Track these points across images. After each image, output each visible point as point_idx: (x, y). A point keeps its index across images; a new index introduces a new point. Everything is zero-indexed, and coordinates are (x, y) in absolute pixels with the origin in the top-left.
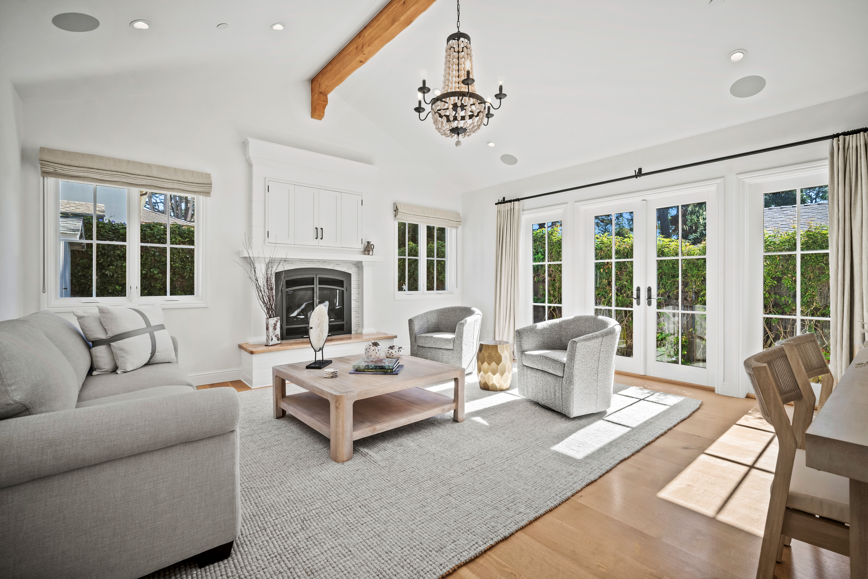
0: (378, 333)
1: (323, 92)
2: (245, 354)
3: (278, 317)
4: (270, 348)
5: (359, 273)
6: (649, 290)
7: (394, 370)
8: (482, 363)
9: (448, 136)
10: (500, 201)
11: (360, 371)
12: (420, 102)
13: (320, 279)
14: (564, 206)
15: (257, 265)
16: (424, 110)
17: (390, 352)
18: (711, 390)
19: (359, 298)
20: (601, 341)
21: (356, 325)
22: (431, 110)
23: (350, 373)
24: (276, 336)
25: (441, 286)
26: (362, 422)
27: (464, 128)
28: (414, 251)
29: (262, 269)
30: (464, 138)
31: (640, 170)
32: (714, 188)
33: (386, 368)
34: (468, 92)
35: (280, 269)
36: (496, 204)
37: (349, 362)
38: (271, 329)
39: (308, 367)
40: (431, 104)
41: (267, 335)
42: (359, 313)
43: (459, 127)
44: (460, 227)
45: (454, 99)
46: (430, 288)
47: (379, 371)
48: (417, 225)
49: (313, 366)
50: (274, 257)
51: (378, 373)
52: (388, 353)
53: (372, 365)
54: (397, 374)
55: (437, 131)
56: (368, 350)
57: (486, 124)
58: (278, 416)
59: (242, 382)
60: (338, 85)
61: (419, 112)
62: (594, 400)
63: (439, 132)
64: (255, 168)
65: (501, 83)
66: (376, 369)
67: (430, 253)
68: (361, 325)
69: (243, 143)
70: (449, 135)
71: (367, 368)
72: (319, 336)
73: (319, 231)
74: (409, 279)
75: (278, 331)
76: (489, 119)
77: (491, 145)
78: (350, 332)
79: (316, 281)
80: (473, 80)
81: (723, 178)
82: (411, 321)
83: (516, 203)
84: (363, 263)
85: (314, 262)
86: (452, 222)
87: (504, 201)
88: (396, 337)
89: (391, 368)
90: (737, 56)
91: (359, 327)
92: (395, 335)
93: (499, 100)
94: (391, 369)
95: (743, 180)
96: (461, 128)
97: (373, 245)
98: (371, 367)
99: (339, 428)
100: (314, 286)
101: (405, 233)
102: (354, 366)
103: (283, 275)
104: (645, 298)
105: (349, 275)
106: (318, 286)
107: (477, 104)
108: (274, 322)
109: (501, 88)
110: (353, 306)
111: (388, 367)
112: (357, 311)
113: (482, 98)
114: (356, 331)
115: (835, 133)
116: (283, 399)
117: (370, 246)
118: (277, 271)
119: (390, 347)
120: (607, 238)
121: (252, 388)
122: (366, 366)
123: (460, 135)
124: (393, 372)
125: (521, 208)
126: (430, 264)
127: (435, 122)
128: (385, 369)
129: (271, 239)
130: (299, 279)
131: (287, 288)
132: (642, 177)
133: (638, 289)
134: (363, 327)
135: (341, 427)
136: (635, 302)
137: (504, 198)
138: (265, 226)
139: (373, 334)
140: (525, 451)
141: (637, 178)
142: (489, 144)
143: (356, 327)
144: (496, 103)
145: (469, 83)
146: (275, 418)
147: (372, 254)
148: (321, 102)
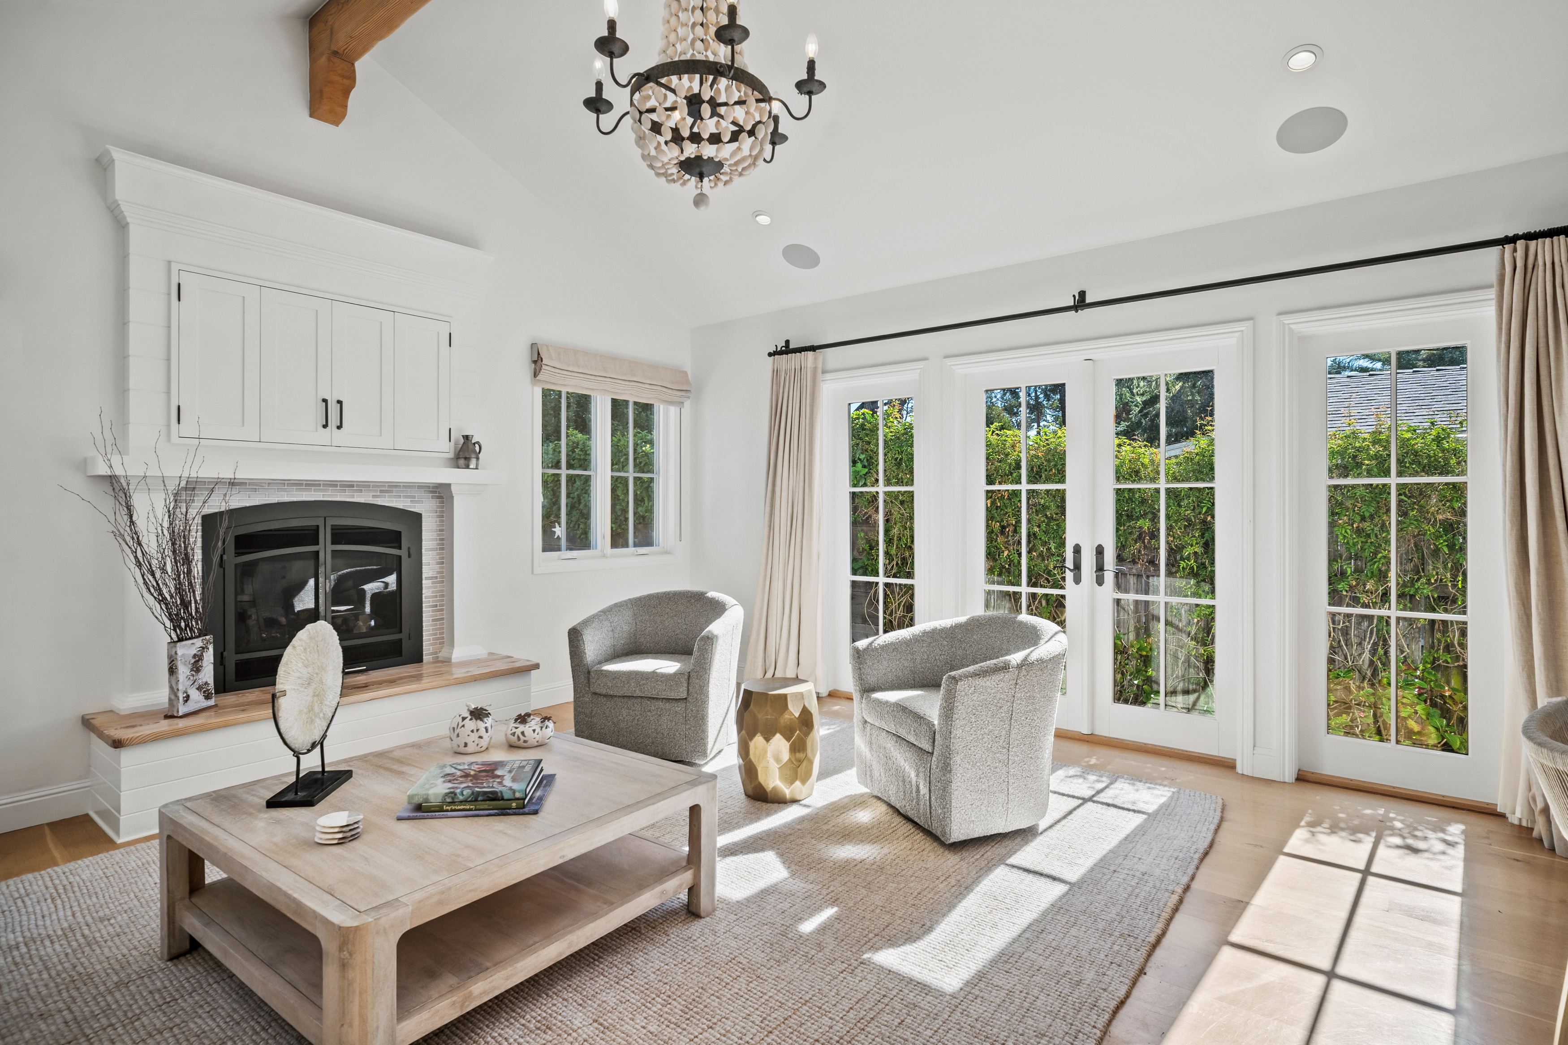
0: (492, 657)
1: (341, 51)
2: (101, 748)
3: (208, 637)
4: (181, 724)
5: (443, 512)
6: (1100, 551)
7: (526, 801)
8: (752, 736)
9: (674, 181)
10: (779, 349)
11: (429, 810)
12: (599, 86)
13: (334, 528)
14: (921, 365)
15: (139, 501)
16: (609, 106)
17: (518, 732)
18: (1227, 765)
19: (442, 572)
20: (1015, 677)
21: (434, 639)
22: (628, 108)
23: (399, 819)
24: (199, 688)
25: (645, 539)
26: (431, 975)
27: (717, 160)
28: (581, 450)
29: (156, 509)
30: (715, 189)
31: (1082, 294)
32: (1231, 341)
33: (506, 796)
34: (731, 67)
35: (216, 505)
36: (770, 355)
37: (405, 769)
38: (183, 671)
39: (273, 803)
40: (629, 88)
41: (171, 687)
42: (442, 610)
43: (705, 158)
44: (687, 404)
45: (689, 83)
46: (618, 539)
47: (486, 807)
48: (589, 396)
49: (290, 797)
50: (194, 475)
51: (481, 812)
52: (514, 734)
53: (464, 789)
54: (536, 812)
55: (643, 165)
56: (456, 732)
57: (768, 159)
58: (175, 951)
59: (91, 820)
60: (381, 37)
61: (598, 111)
62: (1000, 805)
63: (651, 167)
64: (134, 232)
65: (812, 50)
66: (476, 800)
67: (618, 460)
68: (447, 638)
69: (98, 160)
70: (675, 177)
71: (449, 800)
72: (311, 709)
73: (334, 409)
74: (569, 514)
75: (208, 674)
76: (777, 147)
77: (763, 220)
78: (417, 658)
79: (325, 536)
80: (746, 33)
81: (1252, 322)
82: (575, 636)
83: (810, 354)
84: (453, 488)
85: (319, 485)
86: (670, 391)
87: (787, 350)
88: (536, 666)
89: (518, 795)
90: (1303, 60)
91: (443, 643)
92: (535, 660)
93: (807, 97)
94: (518, 799)
95: (1292, 326)
96: (710, 159)
97: (478, 443)
98: (461, 798)
99: (351, 1025)
100: (320, 547)
101: (560, 407)
102: (410, 797)
103: (225, 524)
104: (1092, 568)
105: (417, 518)
106: (331, 547)
107: (751, 101)
108: (194, 651)
109: (811, 65)
110: (426, 593)
111: (510, 792)
112: (436, 606)
113: (764, 86)
114: (436, 653)
115: (1511, 235)
116: (194, 900)
117: (471, 446)
118: (207, 511)
119: (520, 716)
120: (997, 434)
121: (119, 841)
122: (447, 794)
123: (706, 180)
124: (524, 807)
125: (820, 365)
126: (618, 486)
127: (640, 139)
128: (503, 799)
129: (188, 427)
130: (275, 530)
131: (238, 554)
132: (1087, 311)
133: (1077, 550)
134: (452, 644)
135: (356, 1022)
136: (1069, 575)
137: (787, 342)
138: (168, 393)
139: (479, 661)
140: (881, 1006)
141: (1077, 311)
142: (758, 218)
143: (435, 644)
144: (800, 103)
145: (736, 38)
146: (166, 957)
147: (477, 465)
148: (337, 78)
